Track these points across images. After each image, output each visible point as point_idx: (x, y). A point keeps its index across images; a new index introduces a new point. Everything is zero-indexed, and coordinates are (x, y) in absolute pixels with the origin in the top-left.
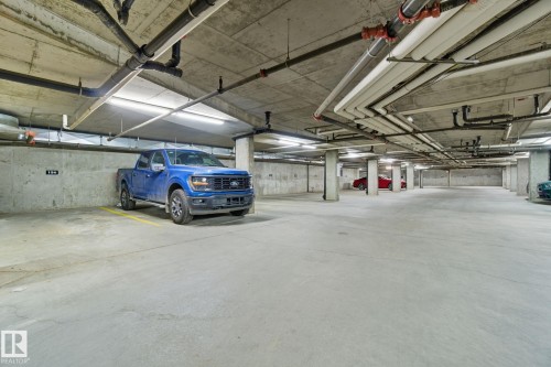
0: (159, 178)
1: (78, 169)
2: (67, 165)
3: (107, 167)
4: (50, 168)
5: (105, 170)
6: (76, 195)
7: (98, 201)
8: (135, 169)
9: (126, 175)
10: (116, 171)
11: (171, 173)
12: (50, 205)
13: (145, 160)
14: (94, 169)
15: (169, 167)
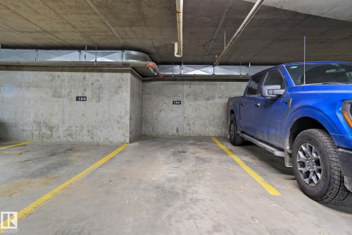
0: (274, 107)
1: (195, 99)
2: (187, 95)
3: (220, 97)
4: (175, 99)
5: (217, 100)
6: (194, 124)
7: (212, 130)
8: (244, 96)
9: (234, 105)
10: (227, 100)
11: (297, 99)
12: (175, 132)
13: (254, 85)
14: (208, 99)
15: (291, 89)
